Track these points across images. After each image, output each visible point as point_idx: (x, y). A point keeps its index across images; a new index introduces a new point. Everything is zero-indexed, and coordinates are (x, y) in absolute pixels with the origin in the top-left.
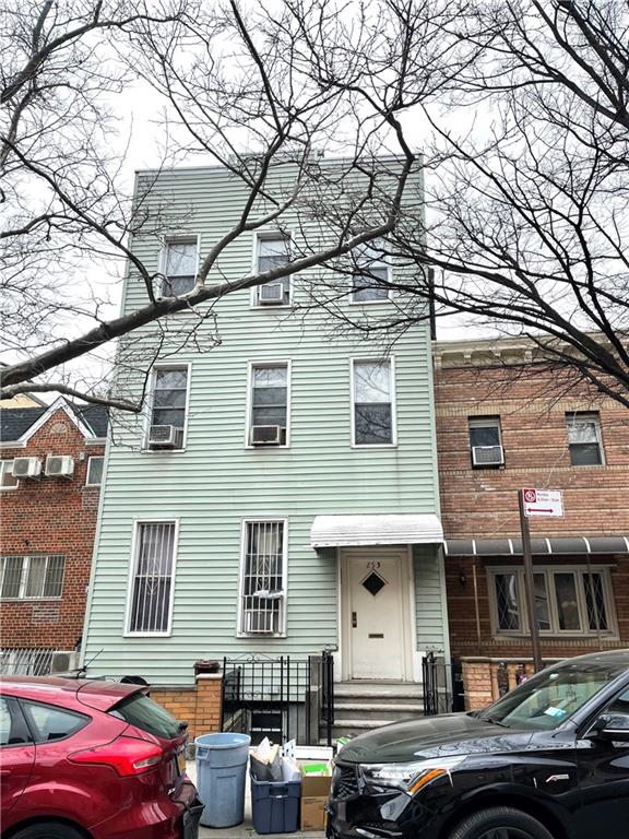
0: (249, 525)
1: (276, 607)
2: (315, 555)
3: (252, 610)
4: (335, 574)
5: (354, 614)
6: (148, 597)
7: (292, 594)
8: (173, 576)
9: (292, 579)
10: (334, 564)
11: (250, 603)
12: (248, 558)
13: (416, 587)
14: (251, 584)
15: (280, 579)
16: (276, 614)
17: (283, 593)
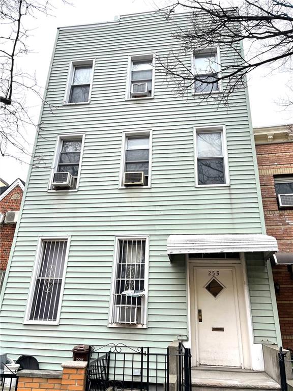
0: (121, 242)
1: (139, 303)
3: (121, 305)
4: (185, 278)
5: (200, 311)
6: (45, 294)
7: (152, 294)
8: (63, 279)
9: (152, 282)
11: (120, 300)
12: (119, 266)
13: (250, 290)
14: (121, 286)
15: (143, 282)
16: (139, 309)
17: (145, 293)
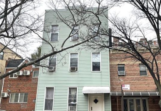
0: (70, 88)
1: (75, 106)
2: (83, 95)
3: (70, 106)
4: (87, 99)
5: (92, 108)
6: (48, 103)
7: (78, 103)
8: (53, 99)
9: (79, 100)
10: (87, 97)
11: (70, 105)
12: (69, 95)
13: (105, 102)
14: (70, 101)
15: (76, 100)
16: (75, 107)
17: (77, 103)
